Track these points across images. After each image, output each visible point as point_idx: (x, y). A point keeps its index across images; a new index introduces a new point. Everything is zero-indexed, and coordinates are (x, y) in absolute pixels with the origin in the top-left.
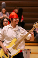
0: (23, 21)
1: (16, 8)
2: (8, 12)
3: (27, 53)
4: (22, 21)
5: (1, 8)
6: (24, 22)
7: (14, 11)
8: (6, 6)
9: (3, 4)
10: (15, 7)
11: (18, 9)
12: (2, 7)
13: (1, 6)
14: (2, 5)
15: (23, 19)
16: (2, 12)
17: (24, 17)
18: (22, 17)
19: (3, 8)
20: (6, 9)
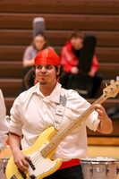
0: (96, 73)
2: (52, 45)
3: (107, 171)
4: (93, 72)
5: (31, 34)
6: (100, 75)
7: (70, 43)
8: (47, 29)
9: (38, 23)
10: (72, 32)
11: (81, 38)
12: (34, 31)
13: (32, 29)
14: (34, 26)
15: (96, 66)
16: (35, 48)
17: (99, 61)
18: (95, 61)
19: (37, 35)
20: (45, 39)
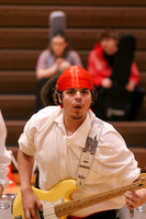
0: (136, 87)
1: (105, 36)
5: (47, 33)
7: (99, 46)
8: (68, 27)
9: (57, 18)
10: (102, 31)
11: (114, 38)
12: (51, 30)
13: (47, 27)
14: (51, 23)
15: (136, 77)
16: (52, 53)
18: (135, 70)
19: (55, 35)
20: (67, 40)
